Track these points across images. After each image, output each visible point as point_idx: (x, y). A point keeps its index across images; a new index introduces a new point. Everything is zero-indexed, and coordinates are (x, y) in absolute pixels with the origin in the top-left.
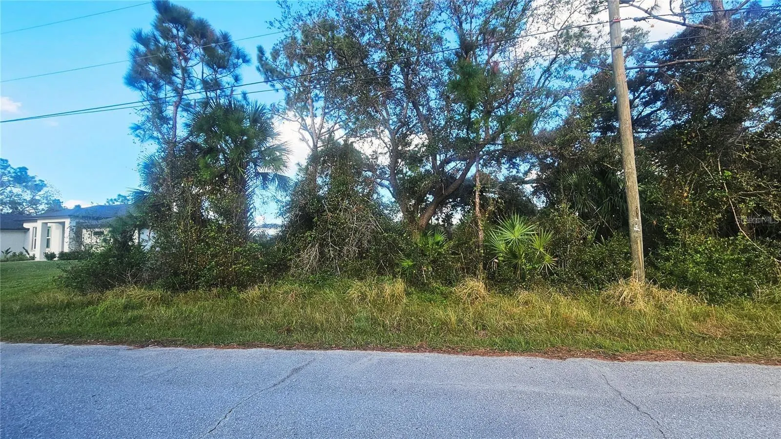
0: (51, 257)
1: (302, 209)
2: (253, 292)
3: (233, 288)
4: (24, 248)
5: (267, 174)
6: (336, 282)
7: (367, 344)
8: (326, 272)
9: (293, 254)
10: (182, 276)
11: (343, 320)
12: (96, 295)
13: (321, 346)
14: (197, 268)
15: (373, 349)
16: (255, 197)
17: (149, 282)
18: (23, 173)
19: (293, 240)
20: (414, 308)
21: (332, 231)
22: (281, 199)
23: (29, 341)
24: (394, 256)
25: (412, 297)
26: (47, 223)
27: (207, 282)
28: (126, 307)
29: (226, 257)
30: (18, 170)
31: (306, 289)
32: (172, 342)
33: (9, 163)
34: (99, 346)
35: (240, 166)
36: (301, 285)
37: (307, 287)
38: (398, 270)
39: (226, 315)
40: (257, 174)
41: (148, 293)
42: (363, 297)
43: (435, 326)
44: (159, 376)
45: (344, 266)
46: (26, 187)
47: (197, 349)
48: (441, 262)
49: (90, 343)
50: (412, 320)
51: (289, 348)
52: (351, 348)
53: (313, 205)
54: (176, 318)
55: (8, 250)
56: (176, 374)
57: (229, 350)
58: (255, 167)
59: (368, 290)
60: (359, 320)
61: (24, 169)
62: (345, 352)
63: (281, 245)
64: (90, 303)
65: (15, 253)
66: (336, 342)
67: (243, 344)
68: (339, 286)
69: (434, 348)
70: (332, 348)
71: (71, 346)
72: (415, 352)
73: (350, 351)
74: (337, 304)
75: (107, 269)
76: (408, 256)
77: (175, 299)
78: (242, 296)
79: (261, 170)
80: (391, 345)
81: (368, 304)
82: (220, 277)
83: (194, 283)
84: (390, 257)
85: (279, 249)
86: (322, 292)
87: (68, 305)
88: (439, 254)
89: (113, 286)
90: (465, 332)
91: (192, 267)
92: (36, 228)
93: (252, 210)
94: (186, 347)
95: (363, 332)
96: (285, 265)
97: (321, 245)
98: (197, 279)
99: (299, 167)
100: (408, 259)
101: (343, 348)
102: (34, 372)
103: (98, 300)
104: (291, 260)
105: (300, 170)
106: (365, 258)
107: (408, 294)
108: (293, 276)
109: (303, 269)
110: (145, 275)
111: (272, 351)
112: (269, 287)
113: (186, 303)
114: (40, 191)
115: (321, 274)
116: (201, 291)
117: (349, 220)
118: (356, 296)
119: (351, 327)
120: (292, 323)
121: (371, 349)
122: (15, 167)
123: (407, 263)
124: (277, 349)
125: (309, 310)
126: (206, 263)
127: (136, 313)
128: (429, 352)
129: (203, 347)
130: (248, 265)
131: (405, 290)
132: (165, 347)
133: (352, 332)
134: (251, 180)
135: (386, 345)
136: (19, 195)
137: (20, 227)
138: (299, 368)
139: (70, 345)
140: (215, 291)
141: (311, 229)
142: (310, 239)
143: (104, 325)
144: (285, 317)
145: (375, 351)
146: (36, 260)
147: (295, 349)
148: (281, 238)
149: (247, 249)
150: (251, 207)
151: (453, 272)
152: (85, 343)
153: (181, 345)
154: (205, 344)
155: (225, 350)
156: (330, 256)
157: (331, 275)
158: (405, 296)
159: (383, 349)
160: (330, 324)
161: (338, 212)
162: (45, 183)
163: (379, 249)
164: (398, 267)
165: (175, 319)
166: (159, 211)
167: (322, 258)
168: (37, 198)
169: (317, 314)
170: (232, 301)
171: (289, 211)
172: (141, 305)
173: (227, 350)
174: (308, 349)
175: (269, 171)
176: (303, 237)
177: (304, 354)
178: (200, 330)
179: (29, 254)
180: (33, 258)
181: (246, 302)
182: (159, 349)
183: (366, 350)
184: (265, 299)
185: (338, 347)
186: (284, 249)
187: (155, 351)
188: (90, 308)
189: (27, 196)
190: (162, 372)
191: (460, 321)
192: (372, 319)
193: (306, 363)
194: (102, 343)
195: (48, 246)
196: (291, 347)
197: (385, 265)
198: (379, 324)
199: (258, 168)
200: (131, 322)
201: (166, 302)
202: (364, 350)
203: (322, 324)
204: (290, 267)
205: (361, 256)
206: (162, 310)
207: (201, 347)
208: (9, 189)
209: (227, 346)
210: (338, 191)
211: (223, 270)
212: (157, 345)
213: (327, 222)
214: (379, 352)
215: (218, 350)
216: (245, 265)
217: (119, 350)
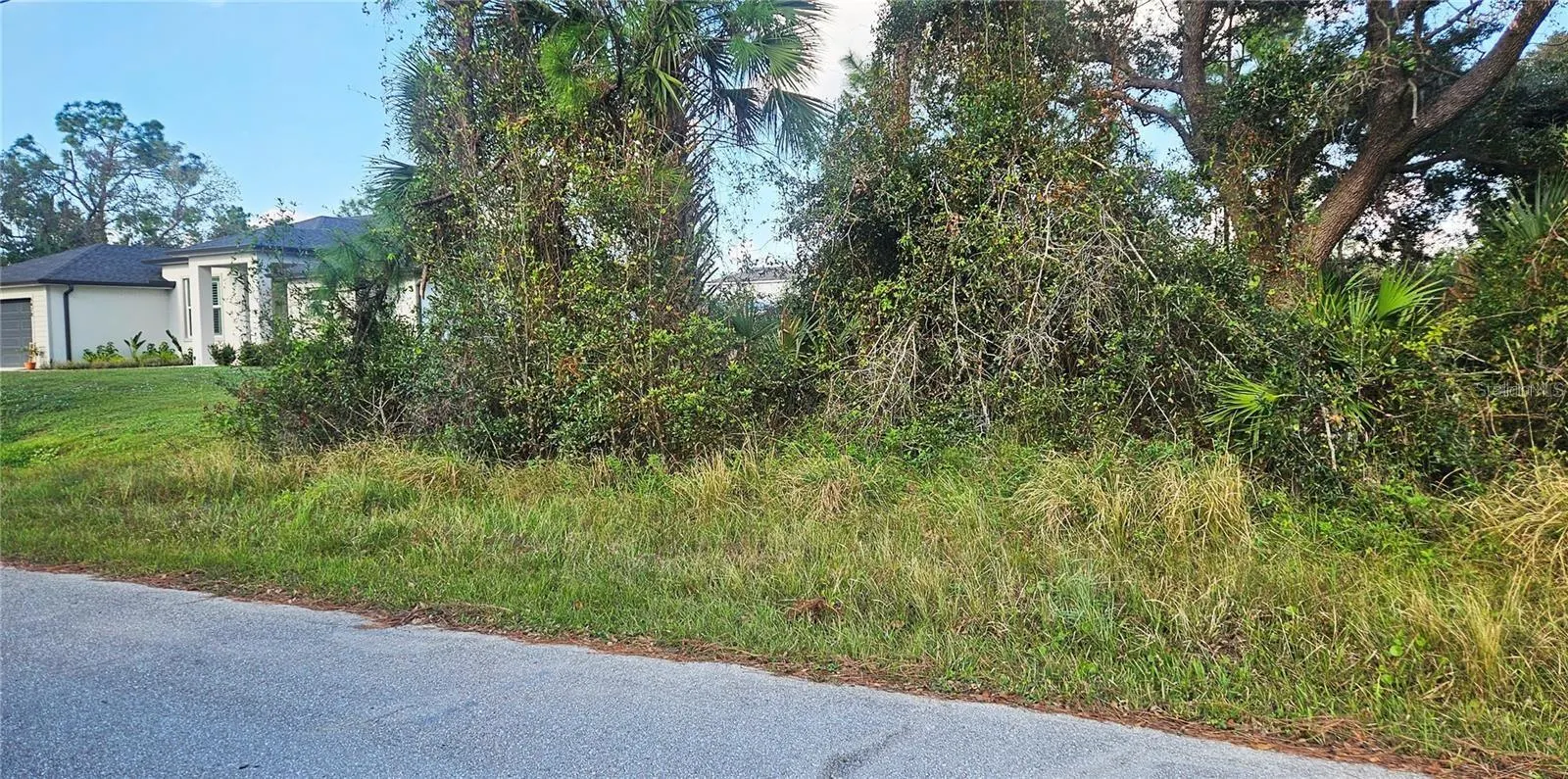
0: (224, 356)
1: (863, 200)
2: (711, 475)
3: (652, 458)
4: (168, 332)
5: (750, 93)
6: (979, 453)
7: (1109, 695)
8: (943, 419)
9: (834, 357)
10: (513, 418)
11: (1005, 589)
12: (303, 461)
13: (927, 683)
14: (551, 393)
15: (1131, 719)
16: (714, 173)
17: (430, 429)
18: (155, 137)
19: (834, 310)
20: (1290, 569)
21: (964, 280)
22: (792, 174)
23: (141, 578)
24: (1195, 367)
25: (1277, 527)
26: (208, 268)
27: (580, 437)
28: (369, 502)
29: (630, 361)
30: (144, 129)
31: (877, 472)
32: (471, 614)
33: (124, 112)
34: (290, 610)
35: (664, 68)
36: (858, 459)
37: (879, 467)
38: (1215, 419)
39: (629, 544)
40: (720, 96)
41: (423, 461)
42: (1080, 516)
43: (1393, 651)
44: (422, 724)
45: (1005, 399)
46: (164, 174)
47: (541, 647)
48: (1406, 394)
49: (270, 598)
50: (1286, 617)
51: (821, 677)
52: (1042, 704)
53: (898, 188)
54: (492, 541)
55: (137, 337)
56: (469, 725)
57: (631, 659)
58: (713, 71)
59: (1097, 488)
60: (1068, 598)
61: (155, 127)
62: (1018, 714)
63: (799, 329)
64: (288, 483)
65: (152, 345)
66: (984, 674)
67: (674, 645)
68: (990, 466)
69: (1406, 751)
70: (968, 694)
71: (227, 602)
72: (1314, 755)
73: (1037, 715)
74: (982, 533)
75: (325, 391)
76: (1257, 369)
77: (492, 482)
78: (679, 483)
79: (730, 82)
80: (1204, 710)
81: (1097, 540)
82: (615, 423)
83: (543, 439)
84: (1179, 373)
85: (789, 340)
86: (928, 486)
87: (239, 484)
88: (1406, 357)
89: (340, 440)
90: (1547, 695)
91: (538, 390)
92: (188, 280)
93: (708, 214)
94: (510, 634)
95: (1084, 644)
96: (809, 391)
97: (927, 328)
98: (554, 426)
99: (852, 71)
100: (1259, 378)
101: (1013, 699)
102: (127, 669)
103: (307, 475)
104: (826, 374)
105: (856, 80)
106: (1081, 373)
107: (1262, 513)
108: (835, 428)
109: (865, 405)
110: (418, 411)
111: (762, 677)
112: (759, 460)
113: (522, 498)
114: (194, 184)
115: (924, 423)
116: (562, 464)
117: (1026, 236)
118: (1053, 507)
119: (1038, 618)
120: (831, 586)
121: (1118, 717)
122: (137, 124)
123: (1252, 396)
124: (778, 673)
125: (885, 544)
126: (573, 379)
127: (389, 520)
128: (1382, 763)
129: (556, 642)
130: (694, 388)
131: (1249, 498)
132: (454, 628)
133: (1043, 638)
134: (702, 117)
135: (1181, 706)
136: (150, 197)
137: (156, 279)
138: (854, 758)
139: (224, 599)
140: (603, 463)
141: (891, 272)
142: (887, 305)
143: (311, 551)
144: (807, 560)
145: (1137, 729)
146: (197, 363)
147: (839, 682)
148: (798, 307)
149: (687, 335)
150: (703, 204)
151: (1463, 437)
152: (261, 596)
153: (497, 627)
154: (563, 632)
155: (618, 657)
156: (957, 365)
157: (959, 429)
158: (1247, 521)
159: (1175, 725)
160: (961, 603)
161: (984, 207)
162: (203, 161)
163: (1139, 342)
164: (1212, 410)
165: (487, 542)
166: (442, 218)
167: (929, 371)
168: (190, 203)
169: (914, 560)
170: (648, 499)
171: (818, 212)
172: (405, 499)
173: (625, 658)
174: (885, 688)
175: (754, 85)
176: (866, 302)
177: (870, 703)
178: (554, 586)
179: (180, 349)
180: (189, 359)
181: (690, 505)
182: (437, 633)
183: (1103, 718)
184: (747, 495)
185: (991, 693)
186: (807, 341)
187: (426, 639)
188: (286, 494)
189: (168, 199)
190: (433, 712)
191: (1515, 642)
192: (1117, 599)
193: (880, 738)
194: (299, 601)
195: (217, 329)
196: (825, 672)
197: (1162, 400)
198: (1147, 621)
199: (721, 75)
200: (377, 543)
201: (472, 493)
202: (1094, 716)
203: (932, 600)
204: (824, 396)
205: (1068, 365)
206: (458, 512)
207: (551, 641)
208: (128, 181)
209: (626, 644)
210: (987, 134)
211: (624, 401)
212: (435, 620)
213: (944, 247)
214: (1158, 733)
215: (601, 655)
216: (686, 390)
217: (334, 626)
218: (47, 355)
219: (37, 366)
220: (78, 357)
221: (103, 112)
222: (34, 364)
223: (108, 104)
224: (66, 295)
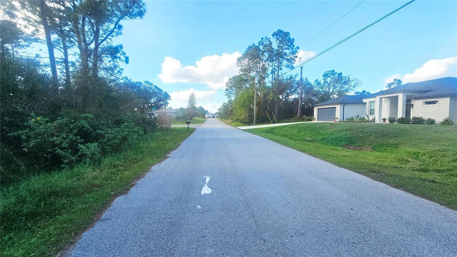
55: (358, 115)
65: (361, 117)
92: (373, 101)
137: (361, 102)
179: (369, 119)
218: (339, 119)
219: (337, 121)
220: (345, 120)
221: (331, 72)
222: (336, 121)
223: (332, 71)
224: (344, 106)
